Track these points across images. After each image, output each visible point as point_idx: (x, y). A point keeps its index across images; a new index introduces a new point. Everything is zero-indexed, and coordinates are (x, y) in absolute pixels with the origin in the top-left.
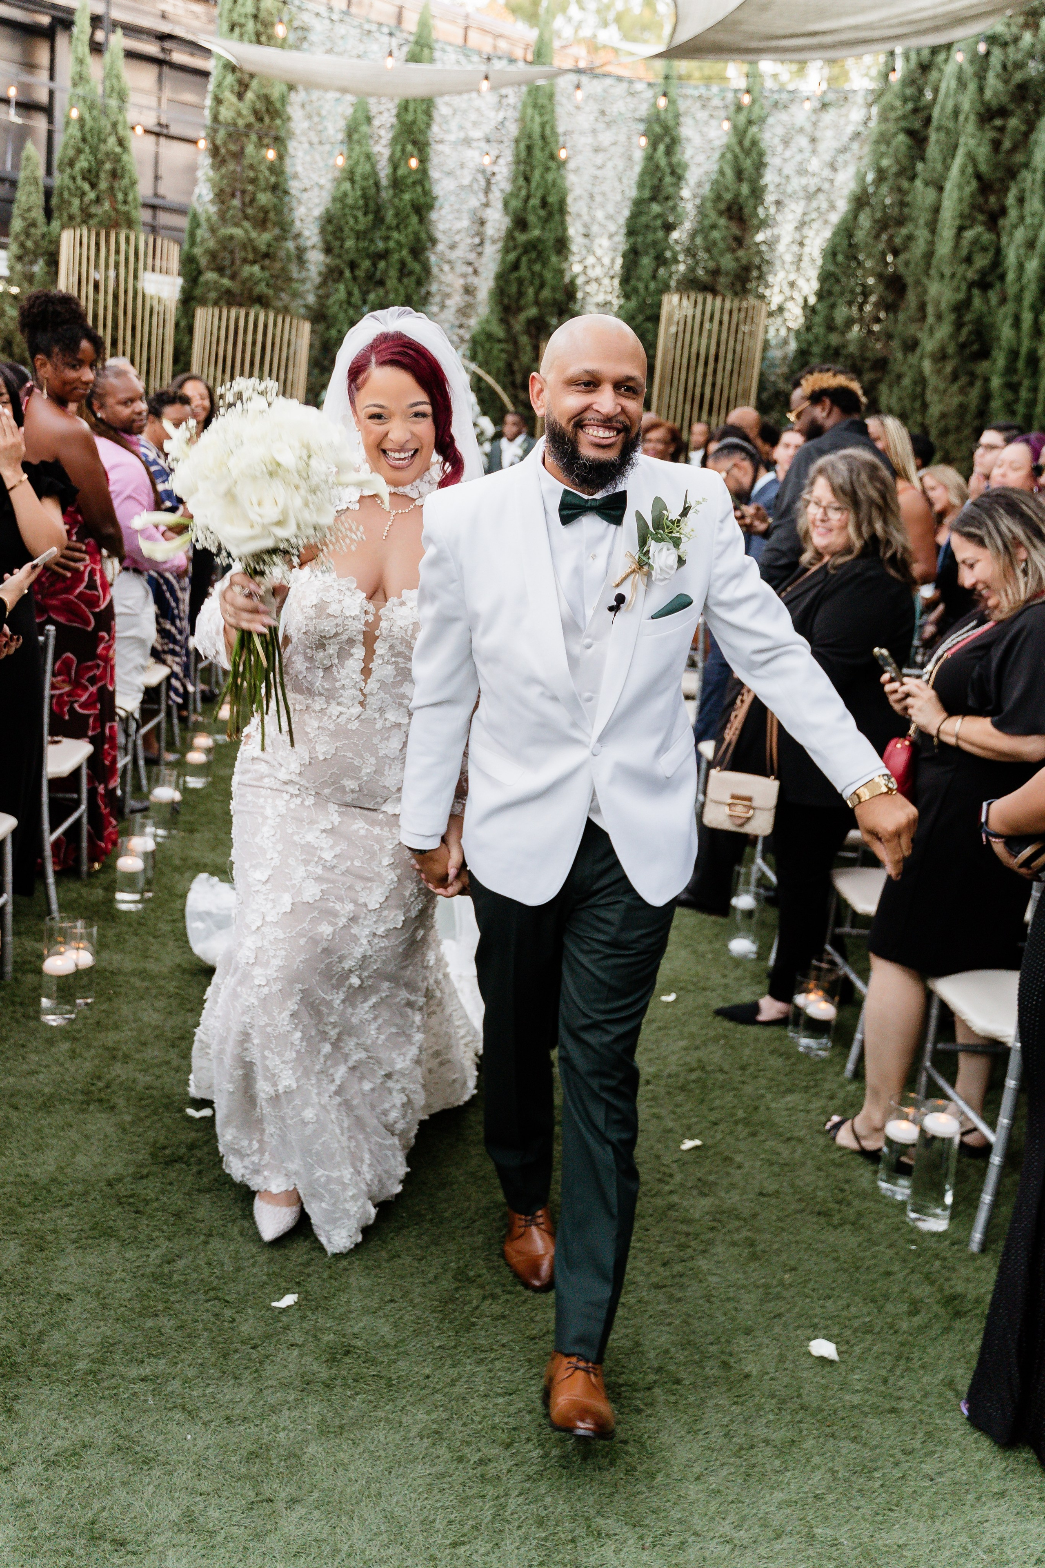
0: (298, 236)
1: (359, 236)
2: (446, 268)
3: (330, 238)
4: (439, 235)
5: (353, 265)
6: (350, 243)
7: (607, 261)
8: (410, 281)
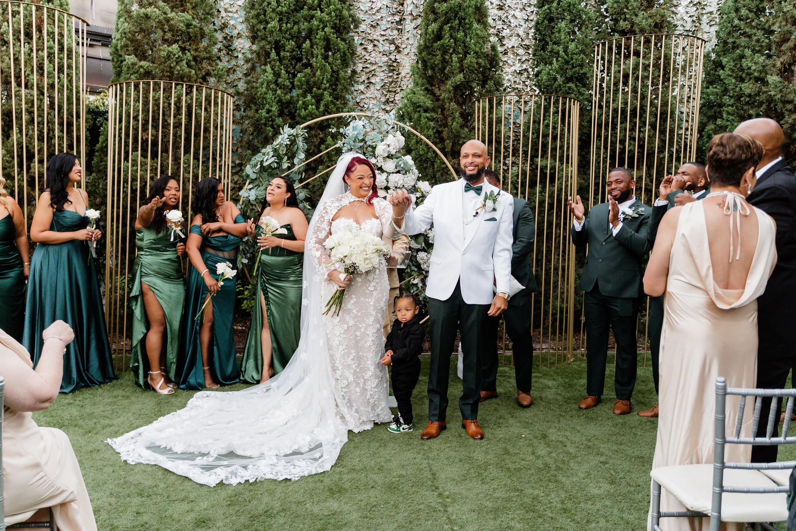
0: (224, 26)
1: (282, 17)
2: (370, 47)
3: (254, 21)
4: (361, 16)
5: (278, 47)
6: (273, 24)
7: (521, 32)
8: (335, 59)
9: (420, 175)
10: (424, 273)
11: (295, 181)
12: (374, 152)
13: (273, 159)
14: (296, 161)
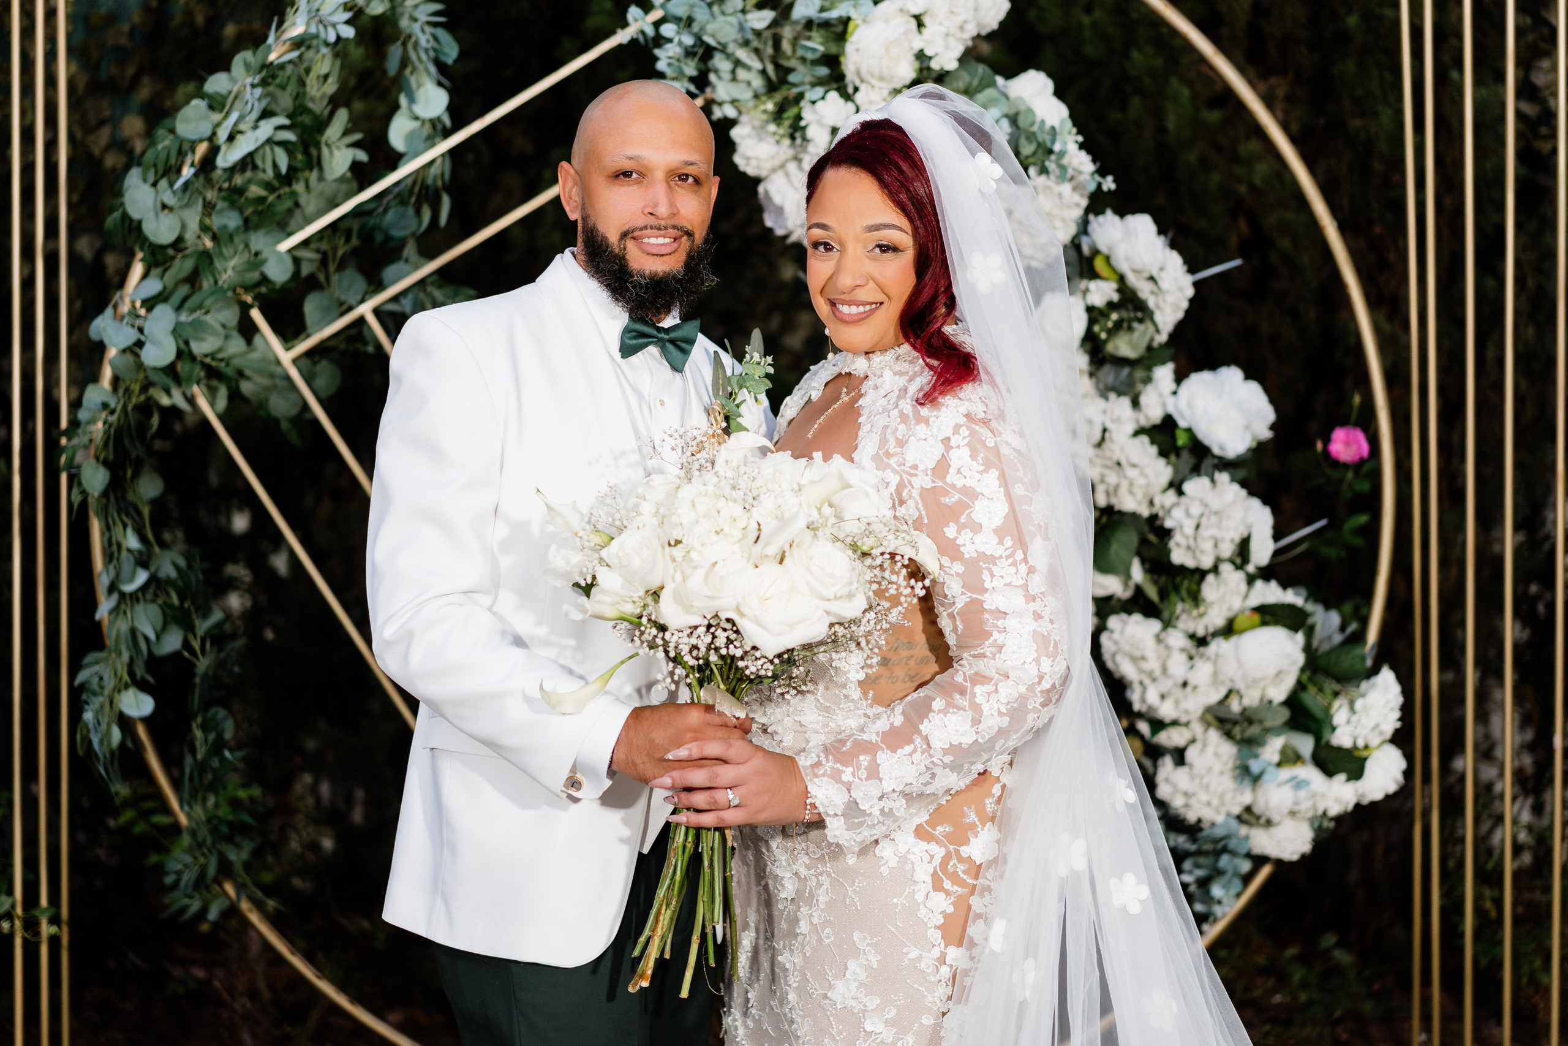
9: (1109, 184)
10: (1143, 727)
11: (402, 243)
12: (832, 61)
13: (266, 129)
14: (399, 132)
